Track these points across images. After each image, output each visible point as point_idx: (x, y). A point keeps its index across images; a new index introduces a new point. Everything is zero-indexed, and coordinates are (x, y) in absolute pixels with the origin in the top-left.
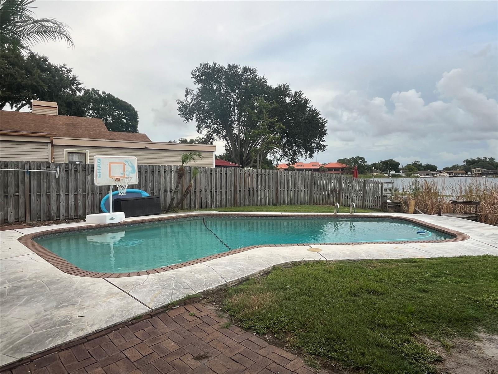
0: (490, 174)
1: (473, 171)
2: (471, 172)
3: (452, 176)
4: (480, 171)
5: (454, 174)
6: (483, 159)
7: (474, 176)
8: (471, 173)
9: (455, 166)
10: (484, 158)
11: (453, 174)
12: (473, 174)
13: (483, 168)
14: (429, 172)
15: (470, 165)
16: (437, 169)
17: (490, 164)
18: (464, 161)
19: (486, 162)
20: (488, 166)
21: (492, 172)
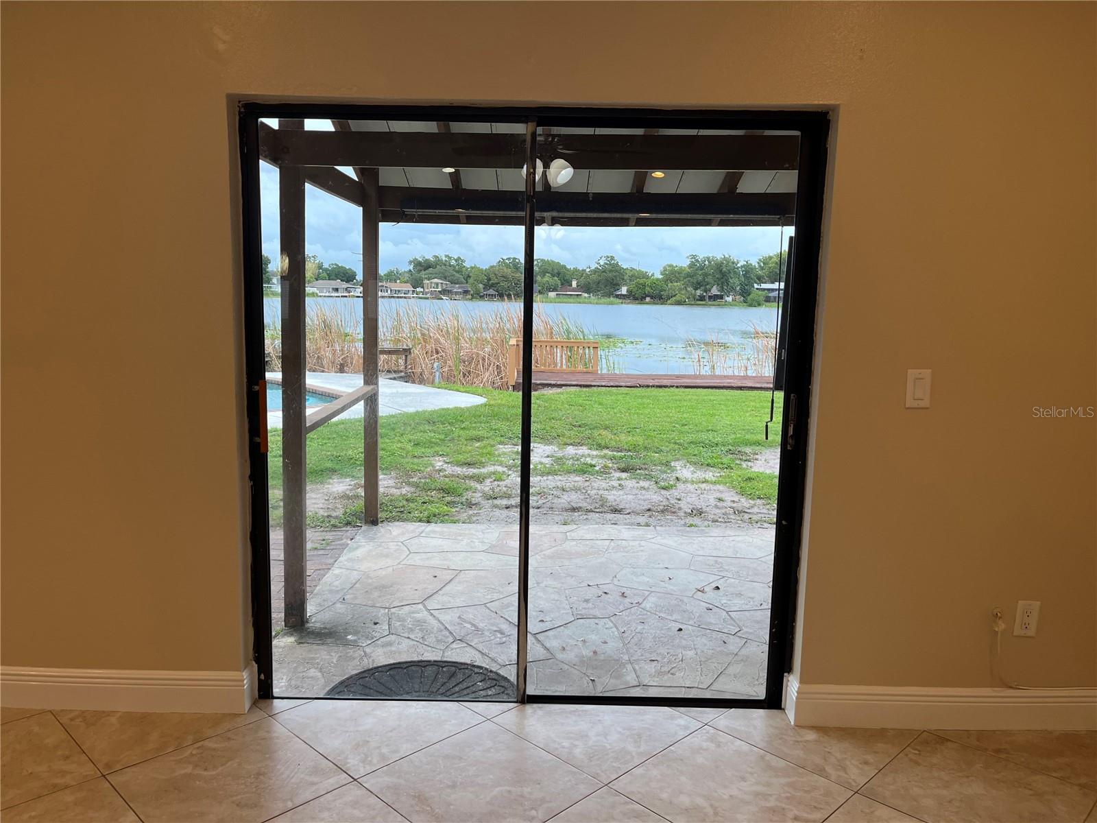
0: (456, 293)
1: (425, 286)
2: (423, 287)
3: (386, 294)
4: (440, 285)
5: (391, 290)
6: (444, 259)
7: (428, 295)
8: (422, 290)
9: (392, 272)
10: (446, 256)
11: (389, 291)
12: (427, 293)
13: (445, 278)
14: (338, 283)
15: (419, 271)
16: (357, 277)
17: (457, 272)
18: (410, 262)
19: (450, 266)
20: (453, 275)
21: (459, 288)
